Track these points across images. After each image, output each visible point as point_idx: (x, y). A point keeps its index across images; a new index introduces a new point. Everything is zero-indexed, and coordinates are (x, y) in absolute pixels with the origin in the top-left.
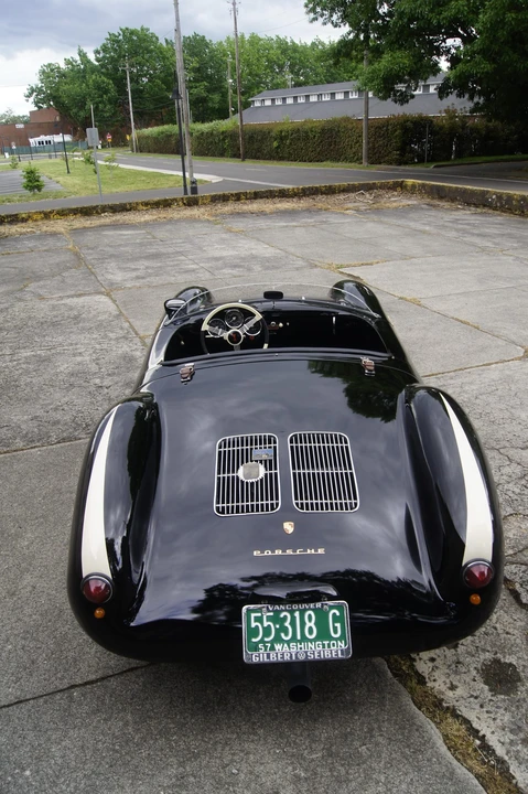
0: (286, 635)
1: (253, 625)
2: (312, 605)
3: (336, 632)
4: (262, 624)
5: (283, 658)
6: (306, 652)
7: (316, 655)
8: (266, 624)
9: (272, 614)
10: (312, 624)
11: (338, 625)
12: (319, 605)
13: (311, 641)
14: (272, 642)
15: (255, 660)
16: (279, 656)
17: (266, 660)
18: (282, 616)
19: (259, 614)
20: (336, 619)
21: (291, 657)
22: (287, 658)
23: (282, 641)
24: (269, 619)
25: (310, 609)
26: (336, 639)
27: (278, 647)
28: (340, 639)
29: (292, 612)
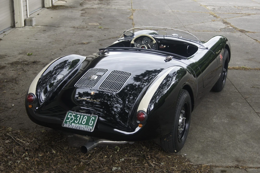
0: (77, 121)
1: (69, 116)
2: (87, 115)
3: (91, 124)
4: (71, 117)
5: (73, 127)
6: (80, 127)
7: (83, 128)
8: (72, 117)
9: (75, 115)
10: (85, 120)
11: (92, 122)
12: (89, 115)
13: (83, 124)
14: (72, 123)
15: (65, 126)
16: (72, 126)
17: (68, 126)
18: (78, 116)
19: (71, 114)
20: (93, 120)
21: (75, 127)
22: (74, 127)
23: (75, 123)
24: (74, 116)
25: (86, 116)
26: (90, 126)
27: (73, 124)
28: (91, 126)
29: (81, 115)
